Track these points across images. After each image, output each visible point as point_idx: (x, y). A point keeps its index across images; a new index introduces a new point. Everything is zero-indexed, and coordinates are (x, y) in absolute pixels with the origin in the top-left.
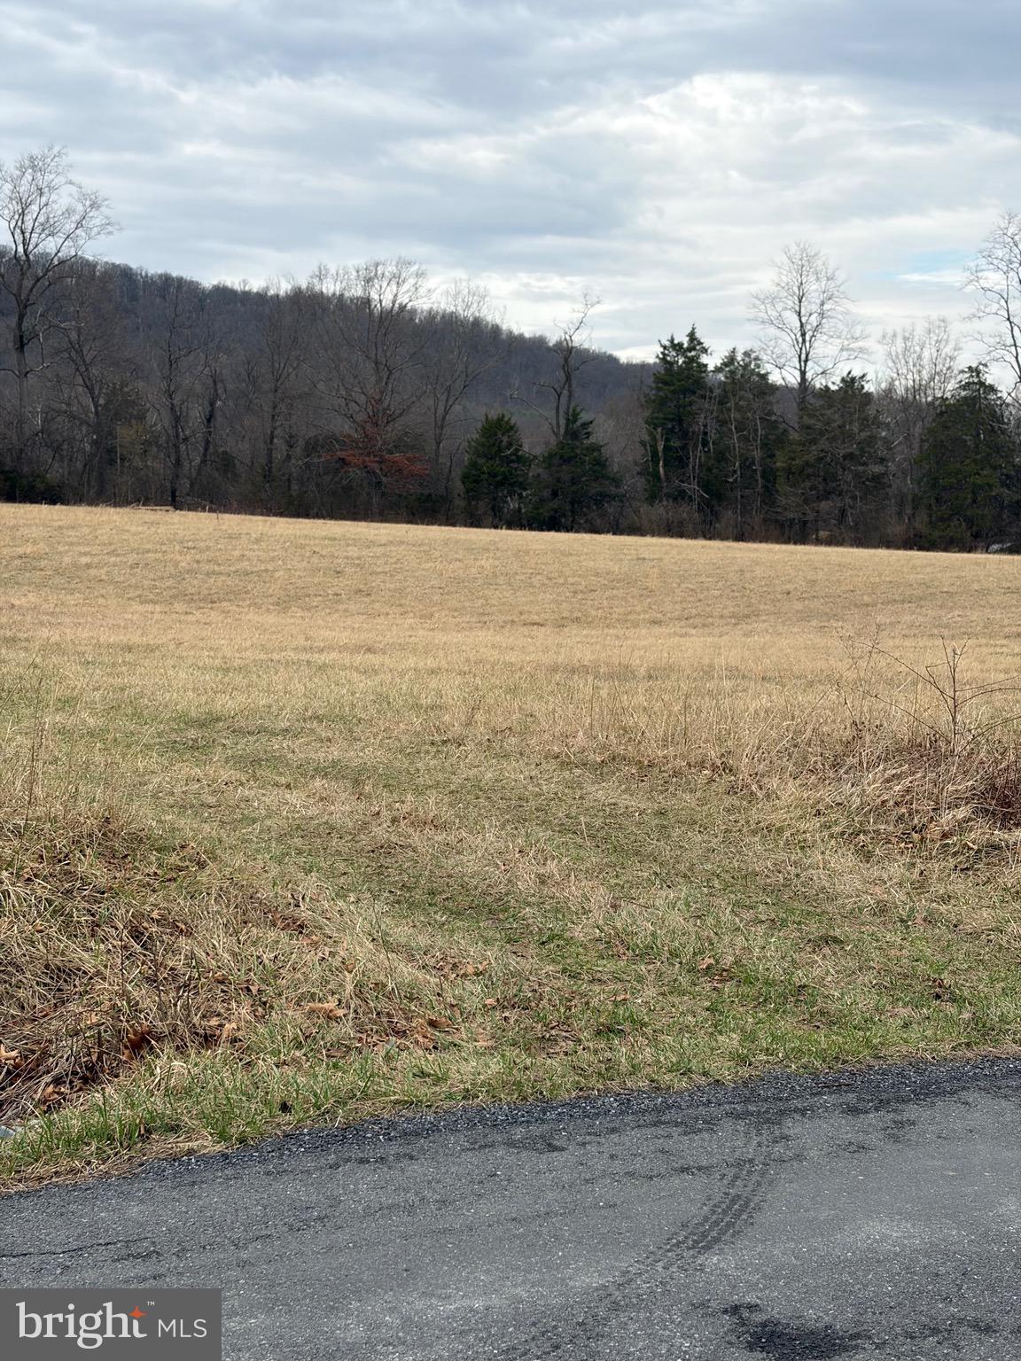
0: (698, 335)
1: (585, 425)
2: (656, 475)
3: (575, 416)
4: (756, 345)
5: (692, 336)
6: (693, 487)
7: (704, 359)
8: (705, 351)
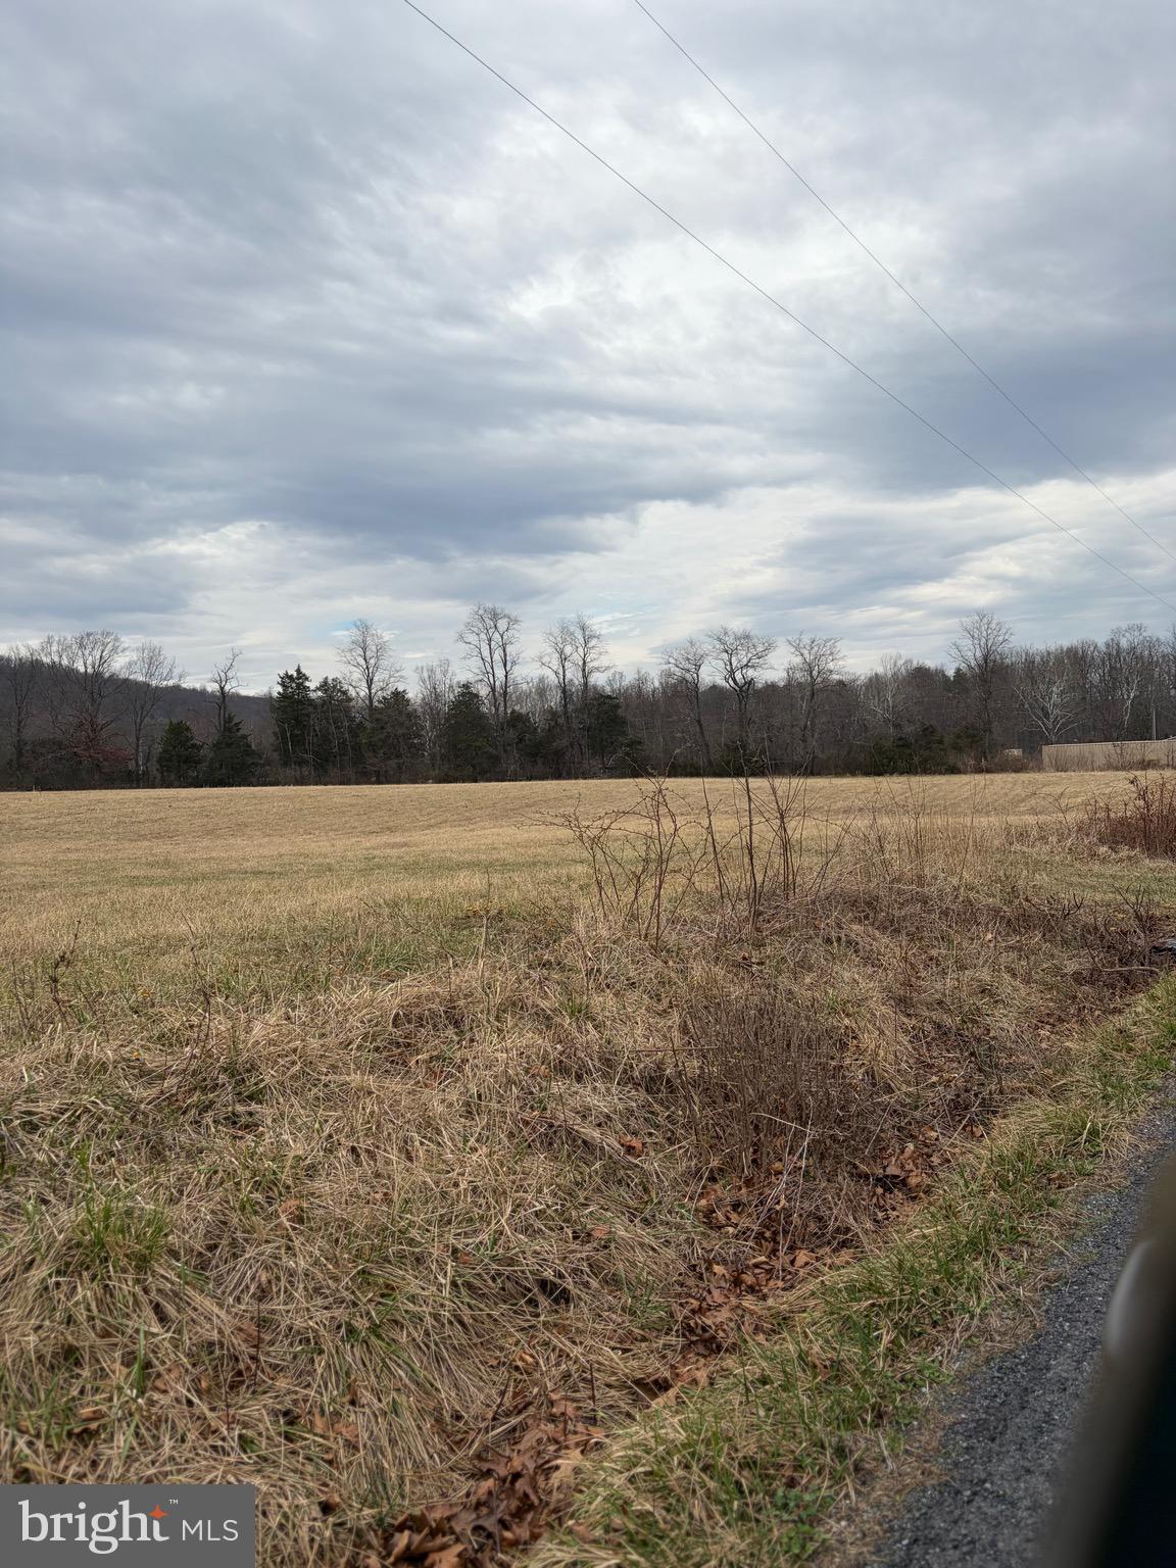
0: (303, 670)
1: (237, 724)
2: (286, 751)
3: (230, 719)
4: (339, 676)
5: (298, 671)
6: (309, 756)
7: (307, 684)
8: (307, 679)
